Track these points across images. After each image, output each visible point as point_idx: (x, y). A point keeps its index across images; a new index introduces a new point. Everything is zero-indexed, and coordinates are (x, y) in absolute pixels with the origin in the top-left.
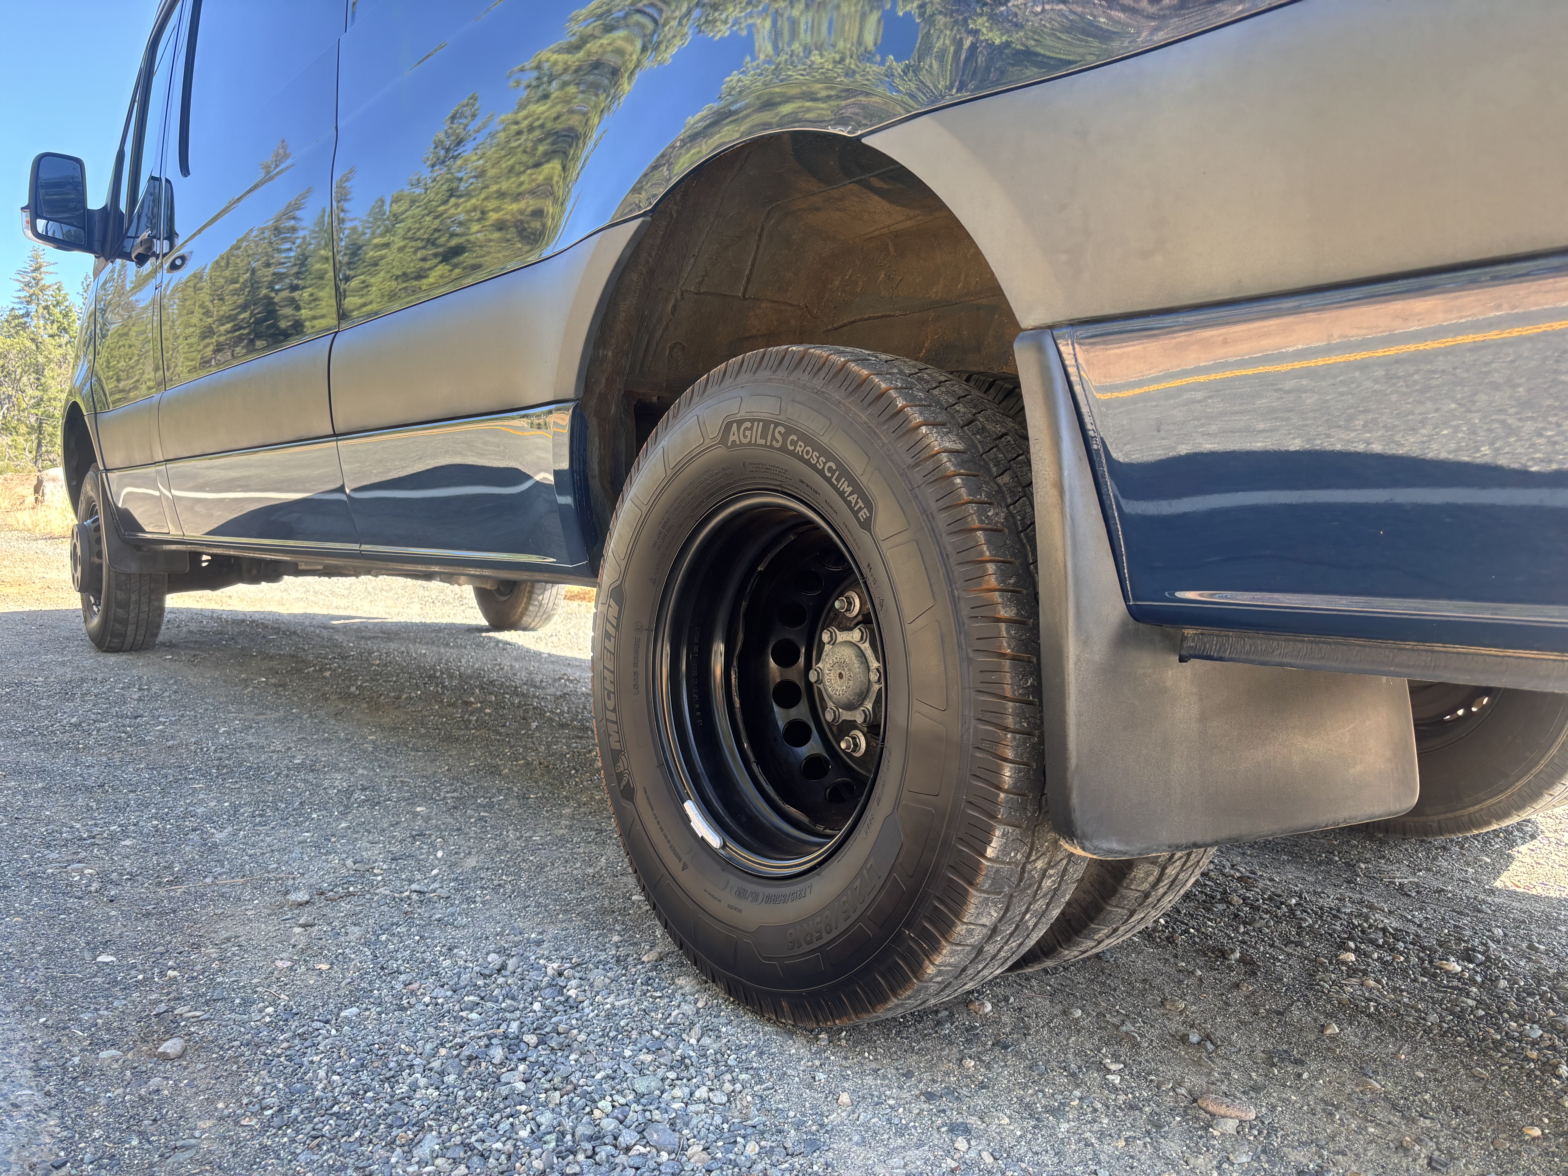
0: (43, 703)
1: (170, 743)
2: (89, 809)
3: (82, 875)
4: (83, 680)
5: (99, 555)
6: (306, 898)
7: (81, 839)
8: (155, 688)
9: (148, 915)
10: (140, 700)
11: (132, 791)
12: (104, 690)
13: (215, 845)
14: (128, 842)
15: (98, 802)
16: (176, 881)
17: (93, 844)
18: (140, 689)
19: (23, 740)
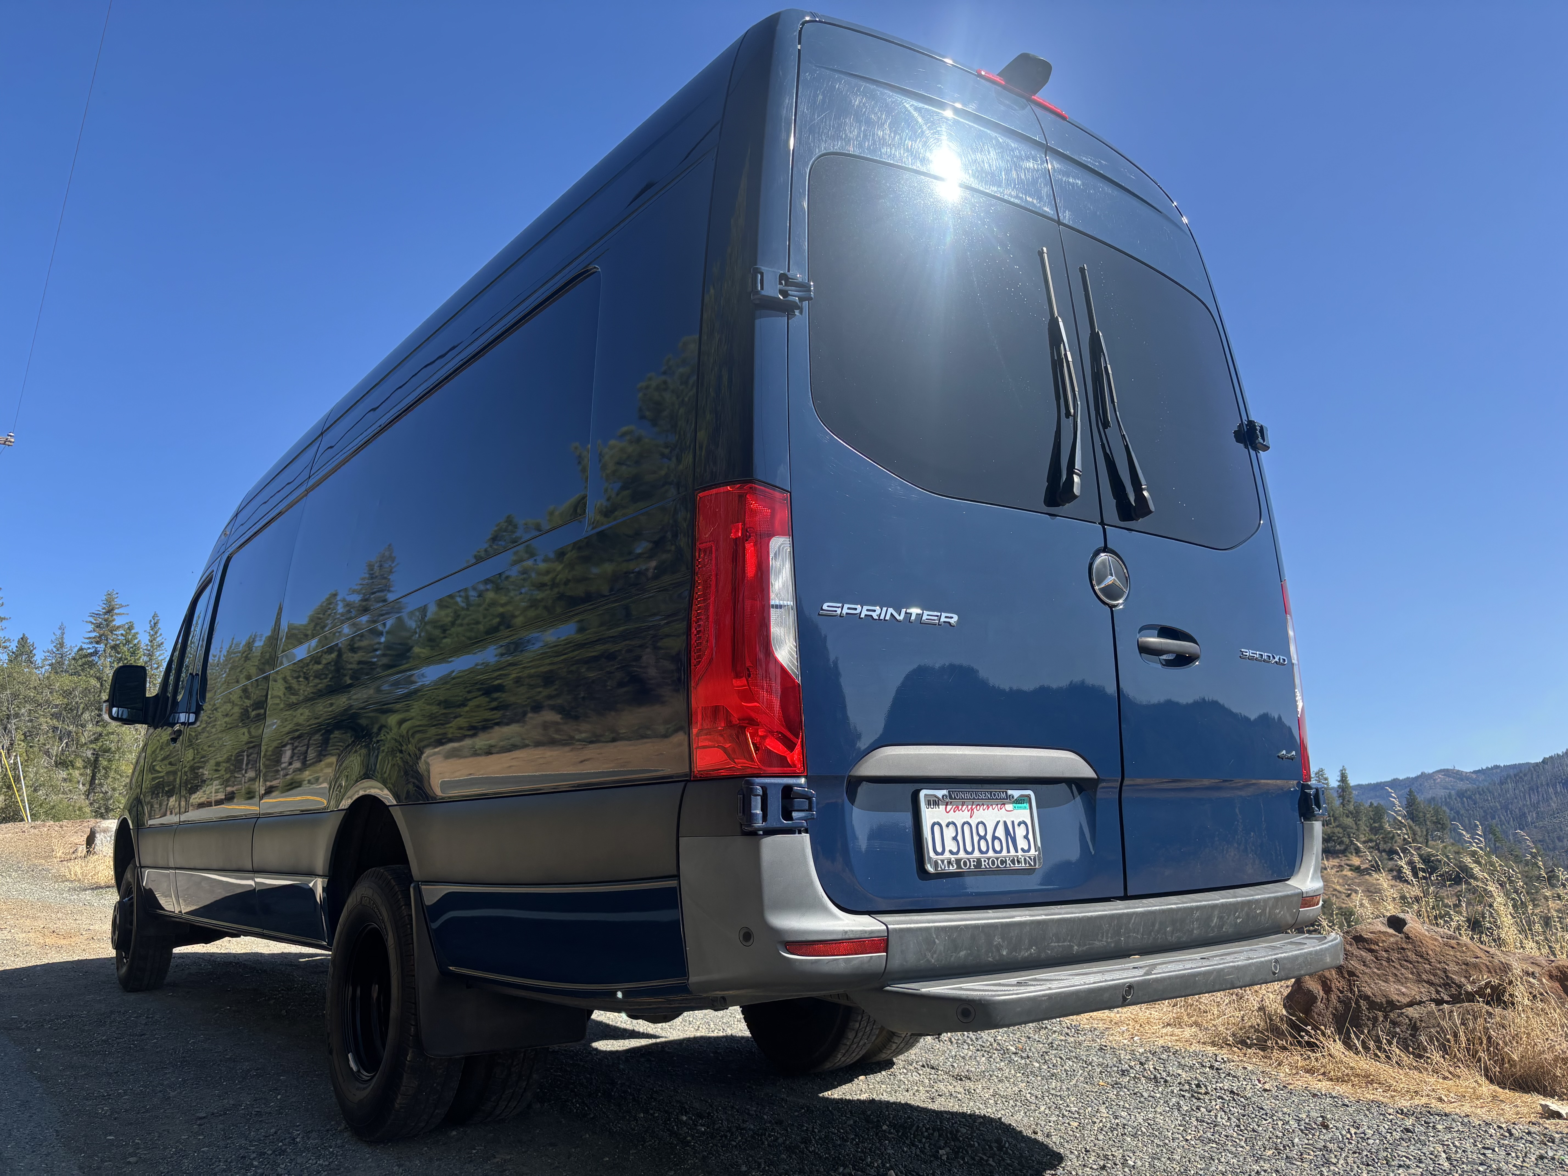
0: (86, 1028)
1: (158, 1050)
2: (109, 1083)
3: (103, 1110)
4: (112, 1012)
5: (131, 924)
6: (204, 1115)
7: (104, 1096)
8: (157, 1017)
9: (131, 1124)
10: (146, 1024)
11: (132, 1075)
12: (125, 1018)
13: (169, 1098)
14: (126, 1097)
15: (113, 1080)
16: (147, 1111)
17: (109, 1098)
18: (147, 1017)
19: (74, 1050)
